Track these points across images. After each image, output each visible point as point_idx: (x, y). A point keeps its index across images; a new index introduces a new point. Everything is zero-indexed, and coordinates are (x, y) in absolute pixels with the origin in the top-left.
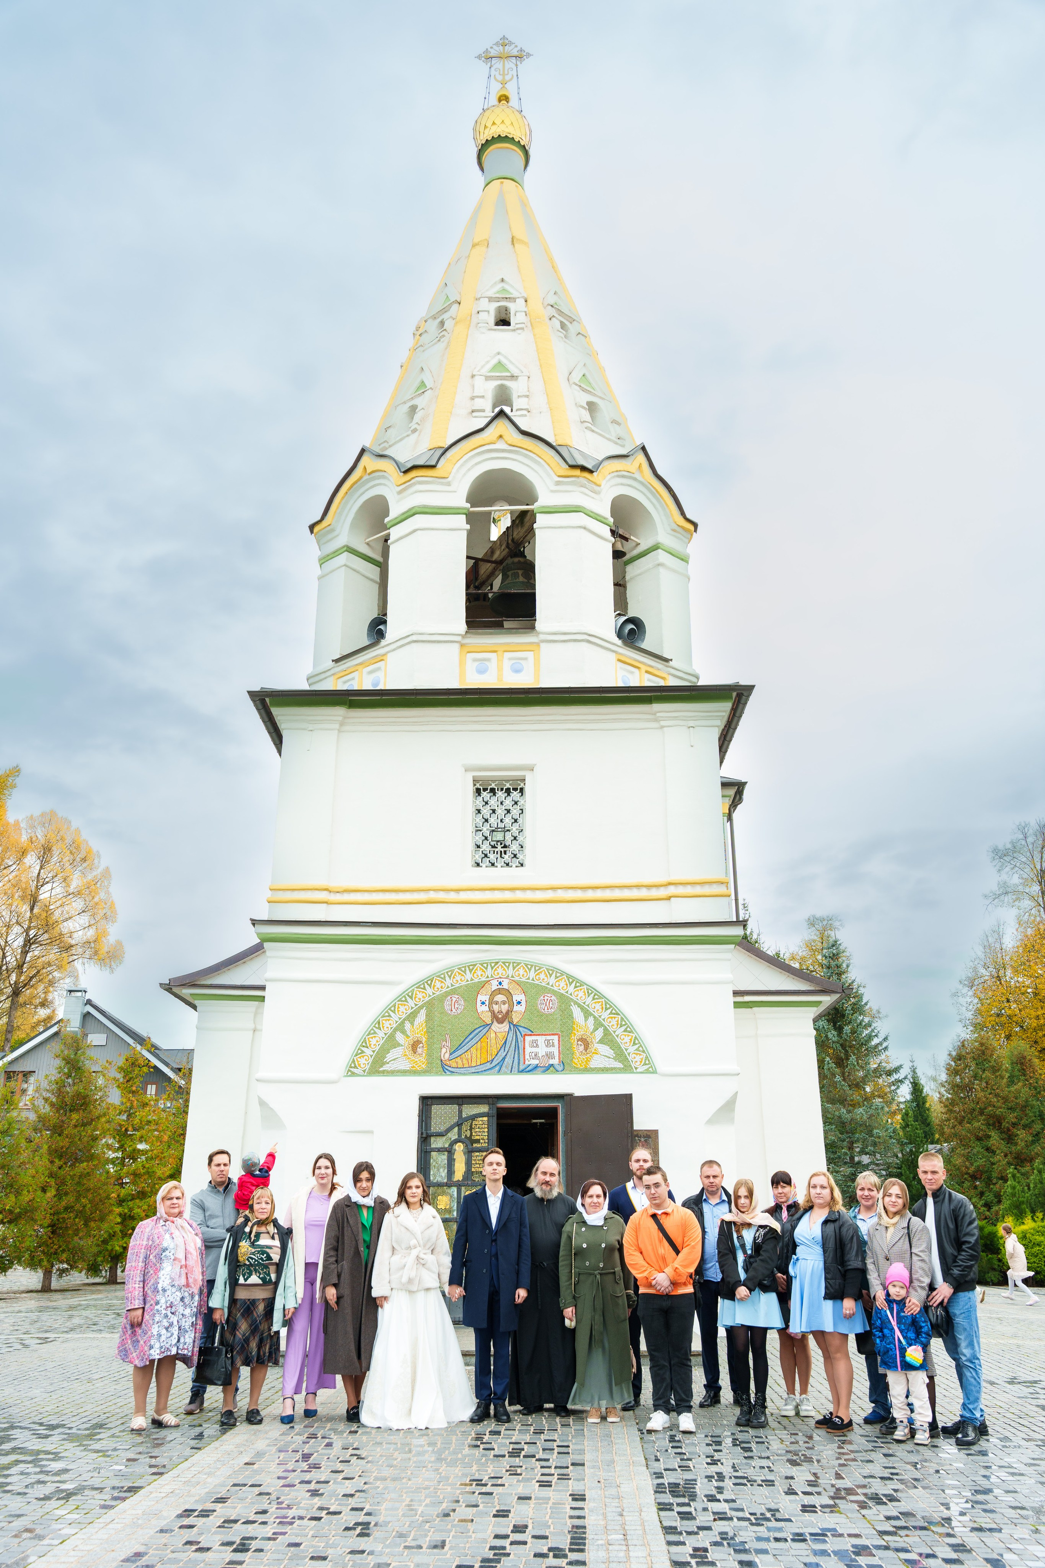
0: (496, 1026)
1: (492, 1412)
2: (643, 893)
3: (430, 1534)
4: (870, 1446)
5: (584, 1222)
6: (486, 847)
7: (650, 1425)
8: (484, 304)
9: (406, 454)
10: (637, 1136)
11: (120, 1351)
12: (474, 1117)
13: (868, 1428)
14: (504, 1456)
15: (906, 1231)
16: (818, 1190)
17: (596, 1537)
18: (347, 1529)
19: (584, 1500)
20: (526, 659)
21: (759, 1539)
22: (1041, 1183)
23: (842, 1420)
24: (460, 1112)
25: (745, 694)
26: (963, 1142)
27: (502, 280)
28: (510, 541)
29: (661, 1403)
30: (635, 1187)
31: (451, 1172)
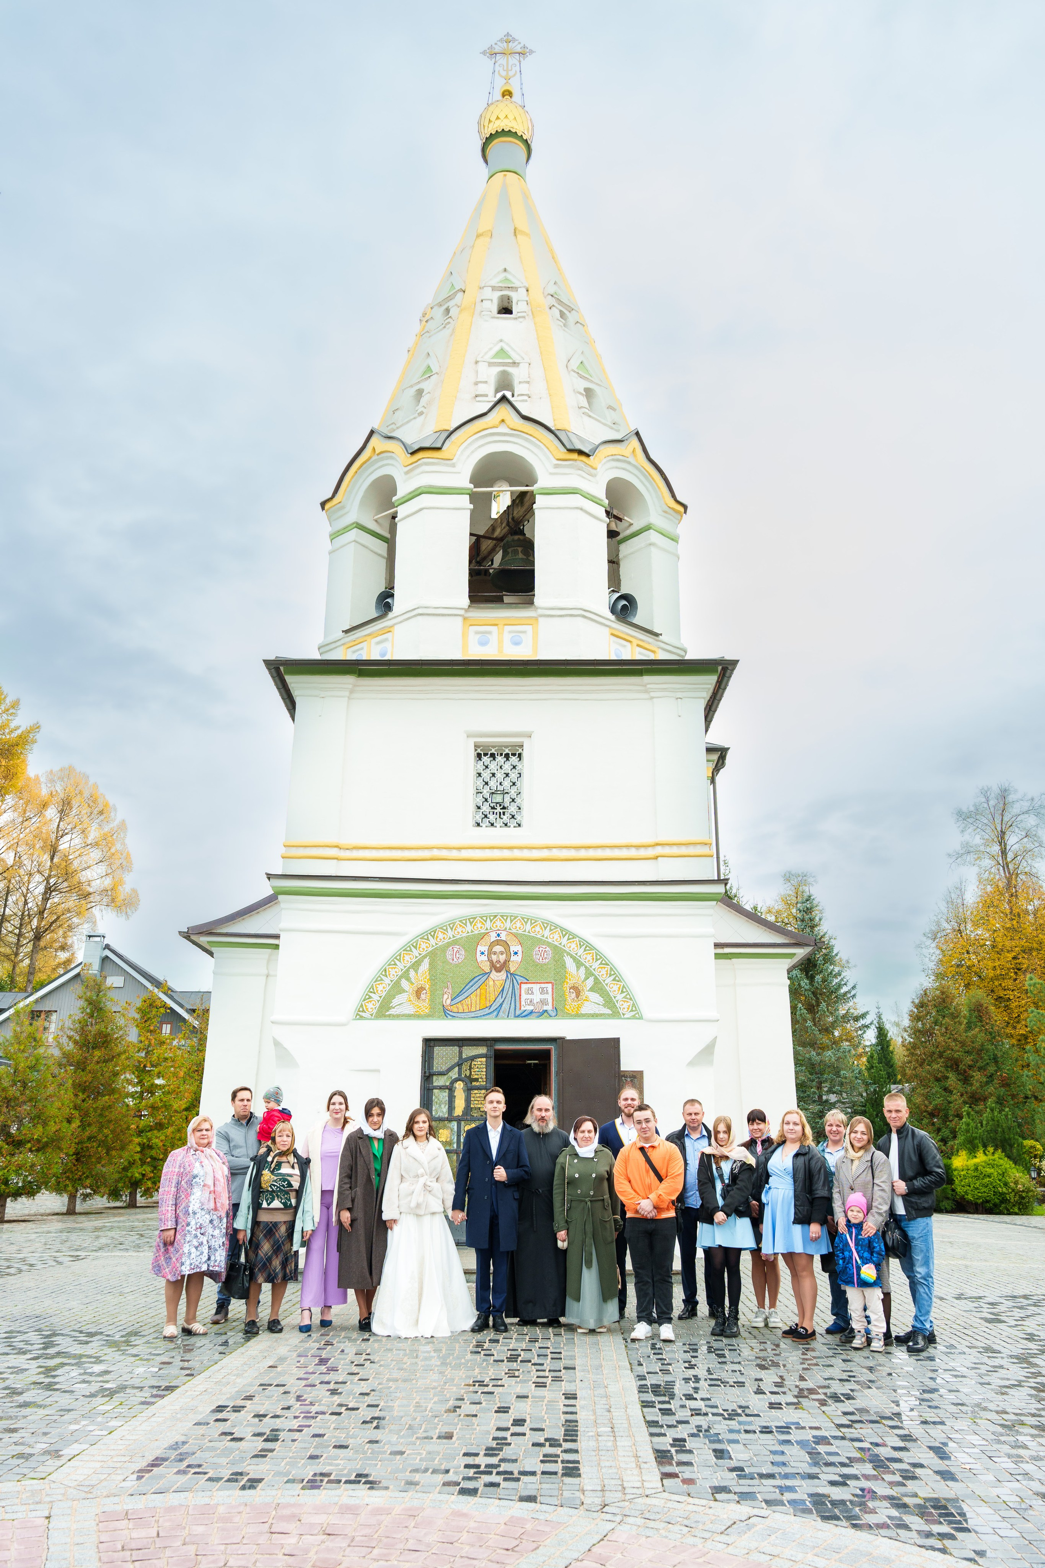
0: (494, 975)
1: (491, 1323)
2: (633, 853)
3: (439, 1427)
4: (831, 1353)
5: (577, 1155)
6: (486, 808)
7: (634, 1335)
8: (488, 293)
9: (414, 435)
10: (624, 1076)
11: (154, 1267)
12: (473, 1058)
13: (829, 1337)
14: (503, 1361)
15: (869, 1164)
16: (791, 1126)
17: (587, 1430)
18: (364, 1422)
19: (576, 1398)
20: (524, 632)
21: (731, 1431)
22: (993, 1120)
23: (807, 1330)
24: (461, 1053)
25: (730, 668)
26: (924, 1084)
27: (505, 270)
28: (510, 520)
29: (644, 1315)
30: (623, 1123)
31: (451, 1108)
